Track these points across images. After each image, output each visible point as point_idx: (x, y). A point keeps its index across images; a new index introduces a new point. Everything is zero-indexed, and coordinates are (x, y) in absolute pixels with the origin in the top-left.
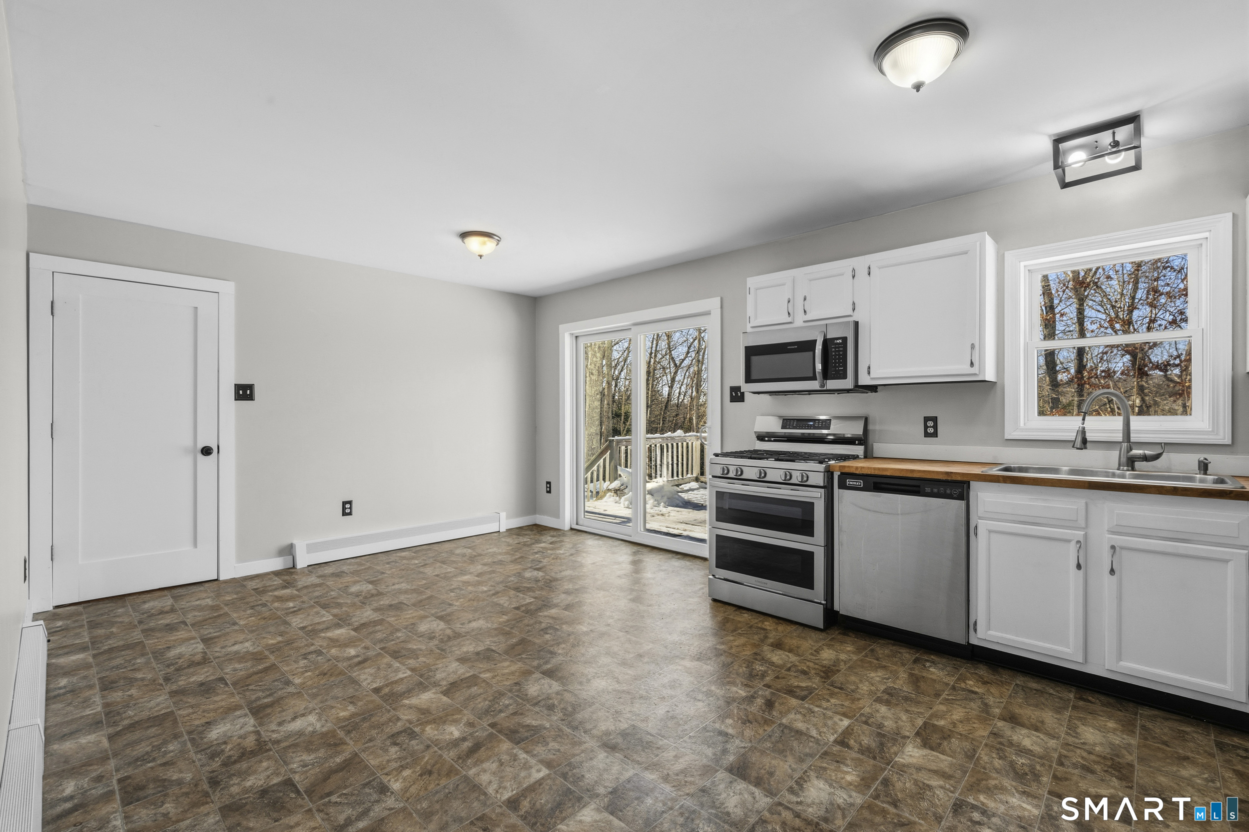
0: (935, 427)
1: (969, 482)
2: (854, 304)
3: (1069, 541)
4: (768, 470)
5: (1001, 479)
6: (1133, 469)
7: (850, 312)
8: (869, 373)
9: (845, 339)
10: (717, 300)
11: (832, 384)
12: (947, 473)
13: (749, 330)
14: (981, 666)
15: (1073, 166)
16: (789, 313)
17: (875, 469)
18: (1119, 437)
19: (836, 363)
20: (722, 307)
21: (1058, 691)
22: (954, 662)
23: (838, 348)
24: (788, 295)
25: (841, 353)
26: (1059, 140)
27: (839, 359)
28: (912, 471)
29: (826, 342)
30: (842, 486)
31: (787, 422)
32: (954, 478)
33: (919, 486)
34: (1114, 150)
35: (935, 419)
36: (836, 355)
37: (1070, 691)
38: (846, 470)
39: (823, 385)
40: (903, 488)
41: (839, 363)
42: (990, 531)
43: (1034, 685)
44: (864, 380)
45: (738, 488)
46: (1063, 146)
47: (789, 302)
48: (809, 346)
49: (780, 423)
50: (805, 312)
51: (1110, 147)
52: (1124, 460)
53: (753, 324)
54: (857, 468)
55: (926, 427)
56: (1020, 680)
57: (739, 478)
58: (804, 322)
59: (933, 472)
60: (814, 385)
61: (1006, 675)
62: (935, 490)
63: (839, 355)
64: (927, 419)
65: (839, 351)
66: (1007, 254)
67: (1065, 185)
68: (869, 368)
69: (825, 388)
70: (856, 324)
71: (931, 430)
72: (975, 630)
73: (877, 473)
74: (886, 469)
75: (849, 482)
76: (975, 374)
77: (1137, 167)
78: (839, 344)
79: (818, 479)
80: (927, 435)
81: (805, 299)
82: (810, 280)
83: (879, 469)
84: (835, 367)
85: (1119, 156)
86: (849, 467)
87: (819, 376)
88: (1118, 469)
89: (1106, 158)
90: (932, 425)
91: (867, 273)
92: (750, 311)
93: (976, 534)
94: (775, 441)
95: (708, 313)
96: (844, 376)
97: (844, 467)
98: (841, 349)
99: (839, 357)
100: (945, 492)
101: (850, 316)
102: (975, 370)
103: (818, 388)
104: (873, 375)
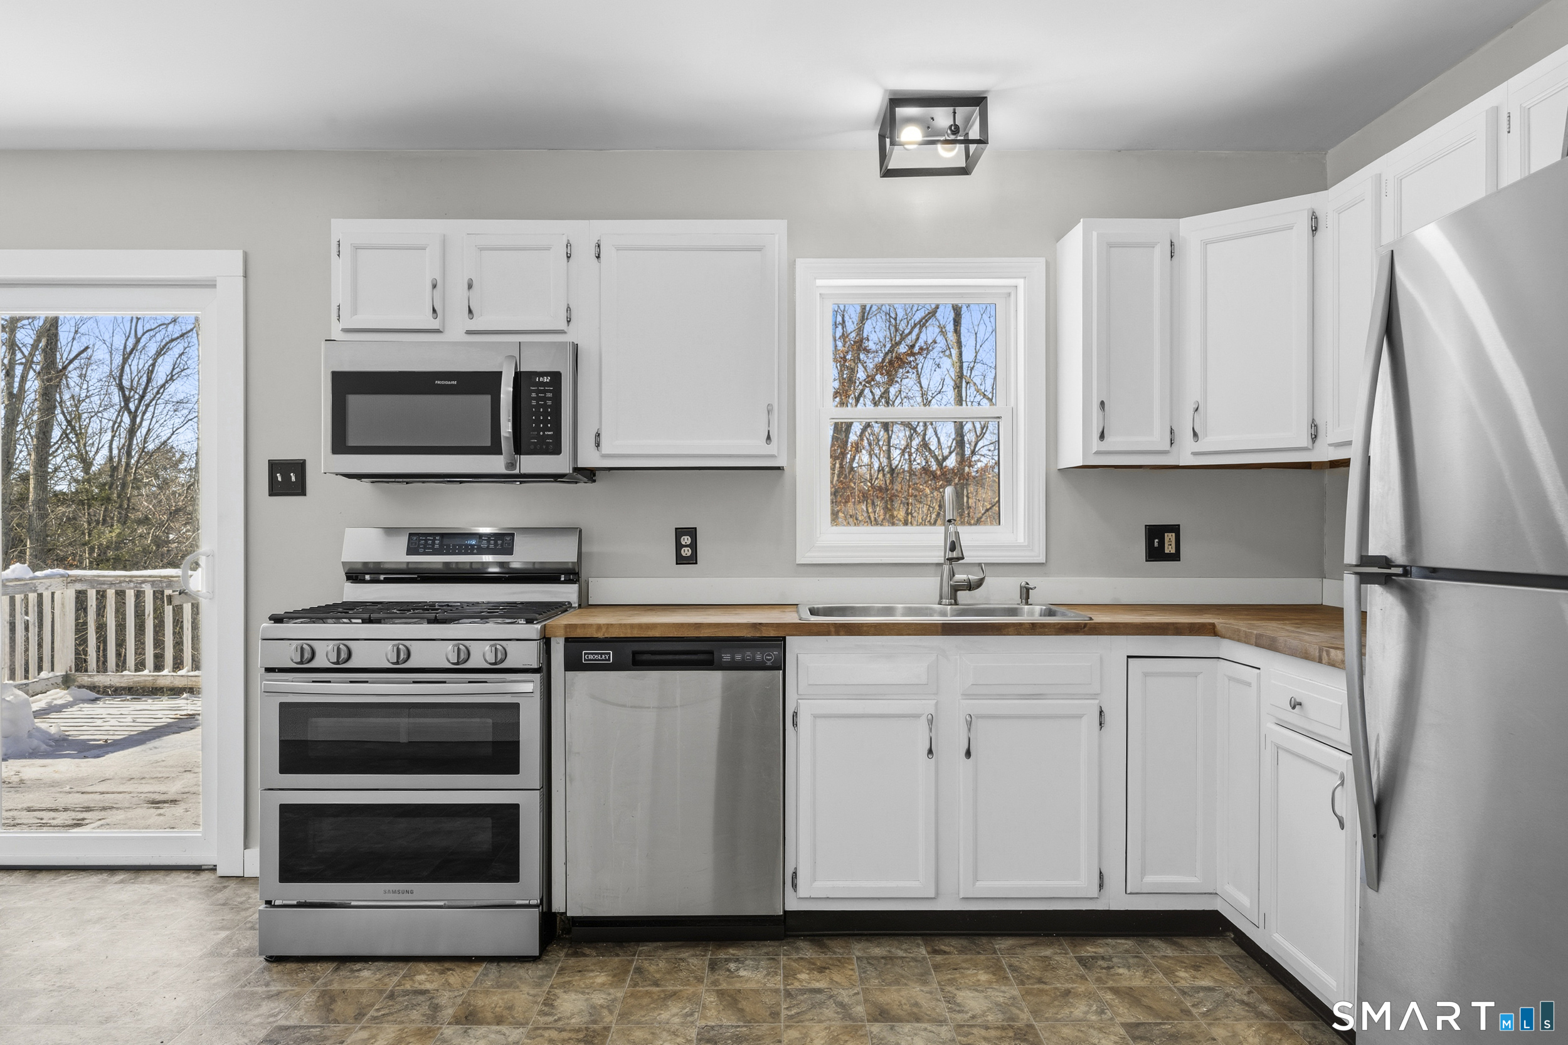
0: (694, 546)
1: (784, 639)
2: (569, 309)
3: (917, 716)
4: (414, 646)
5: (833, 629)
6: (956, 604)
7: (562, 325)
8: (598, 445)
9: (556, 377)
10: (235, 258)
11: (530, 463)
12: (755, 626)
13: (336, 334)
14: (801, 944)
15: (906, 146)
16: (434, 311)
17: (632, 626)
18: (938, 556)
19: (538, 421)
20: (245, 276)
21: (906, 951)
22: (765, 950)
23: (545, 392)
24: (431, 271)
25: (549, 403)
26: (896, 101)
27: (546, 414)
28: (698, 626)
29: (519, 378)
30: (573, 664)
31: (419, 541)
32: (766, 633)
33: (711, 653)
34: (952, 137)
35: (692, 532)
36: (538, 406)
37: (918, 946)
38: (579, 633)
39: (511, 465)
40: (677, 657)
41: (545, 422)
42: (815, 717)
43: (877, 951)
44: (589, 458)
45: (340, 690)
46: (902, 112)
47: (434, 286)
48: (487, 382)
49: (403, 542)
50: (470, 311)
51: (949, 132)
52: (946, 589)
53: (348, 322)
54: (599, 627)
55: (679, 546)
56: (858, 949)
57: (341, 668)
58: (469, 332)
59: (732, 625)
60: (495, 464)
61: (838, 948)
62: (738, 657)
63: (545, 406)
64: (680, 532)
65: (545, 399)
66: (799, 261)
67: (888, 173)
68: (598, 435)
69: (517, 471)
70: (576, 348)
71: (686, 552)
72: (794, 886)
73: (636, 633)
74: (654, 626)
75: (588, 655)
76: (773, 456)
77: (964, 171)
78: (545, 384)
79: (525, 654)
80: (680, 560)
81: (470, 286)
82: (481, 249)
83: (640, 626)
84: (538, 429)
85: (953, 149)
86: (584, 626)
87: (506, 445)
88: (940, 603)
89: (939, 146)
90: (689, 542)
91: (593, 252)
92: (340, 293)
93: (795, 724)
94: (387, 581)
95: (210, 285)
96: (556, 450)
97: (574, 626)
98: (549, 395)
99: (545, 411)
100: (754, 657)
101: (562, 332)
102: (772, 449)
103: (502, 470)
104: (606, 448)
